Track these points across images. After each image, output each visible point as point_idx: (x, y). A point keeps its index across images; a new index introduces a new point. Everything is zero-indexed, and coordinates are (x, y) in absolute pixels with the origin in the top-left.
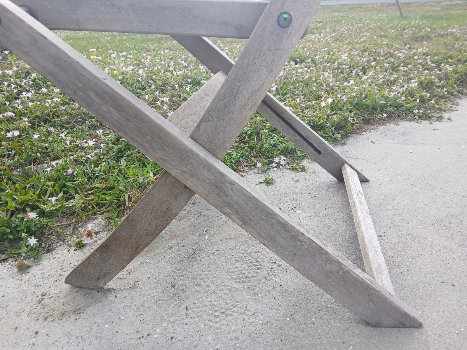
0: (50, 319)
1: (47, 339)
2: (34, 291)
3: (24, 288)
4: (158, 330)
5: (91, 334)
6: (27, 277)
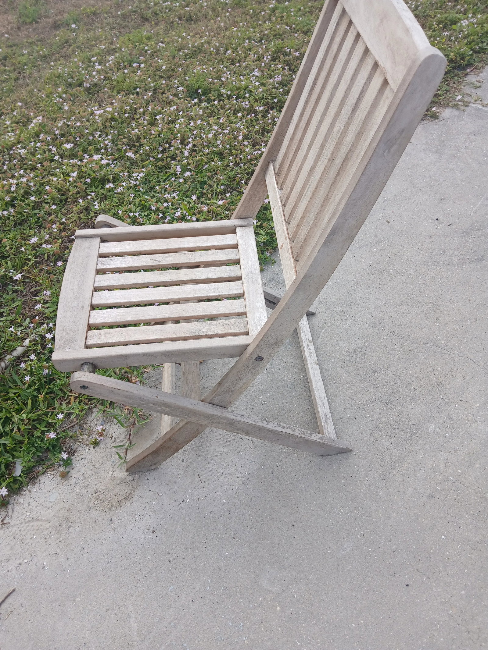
0: (113, 509)
1: (121, 522)
2: (87, 491)
3: (78, 491)
4: (188, 496)
5: (147, 510)
6: (72, 481)
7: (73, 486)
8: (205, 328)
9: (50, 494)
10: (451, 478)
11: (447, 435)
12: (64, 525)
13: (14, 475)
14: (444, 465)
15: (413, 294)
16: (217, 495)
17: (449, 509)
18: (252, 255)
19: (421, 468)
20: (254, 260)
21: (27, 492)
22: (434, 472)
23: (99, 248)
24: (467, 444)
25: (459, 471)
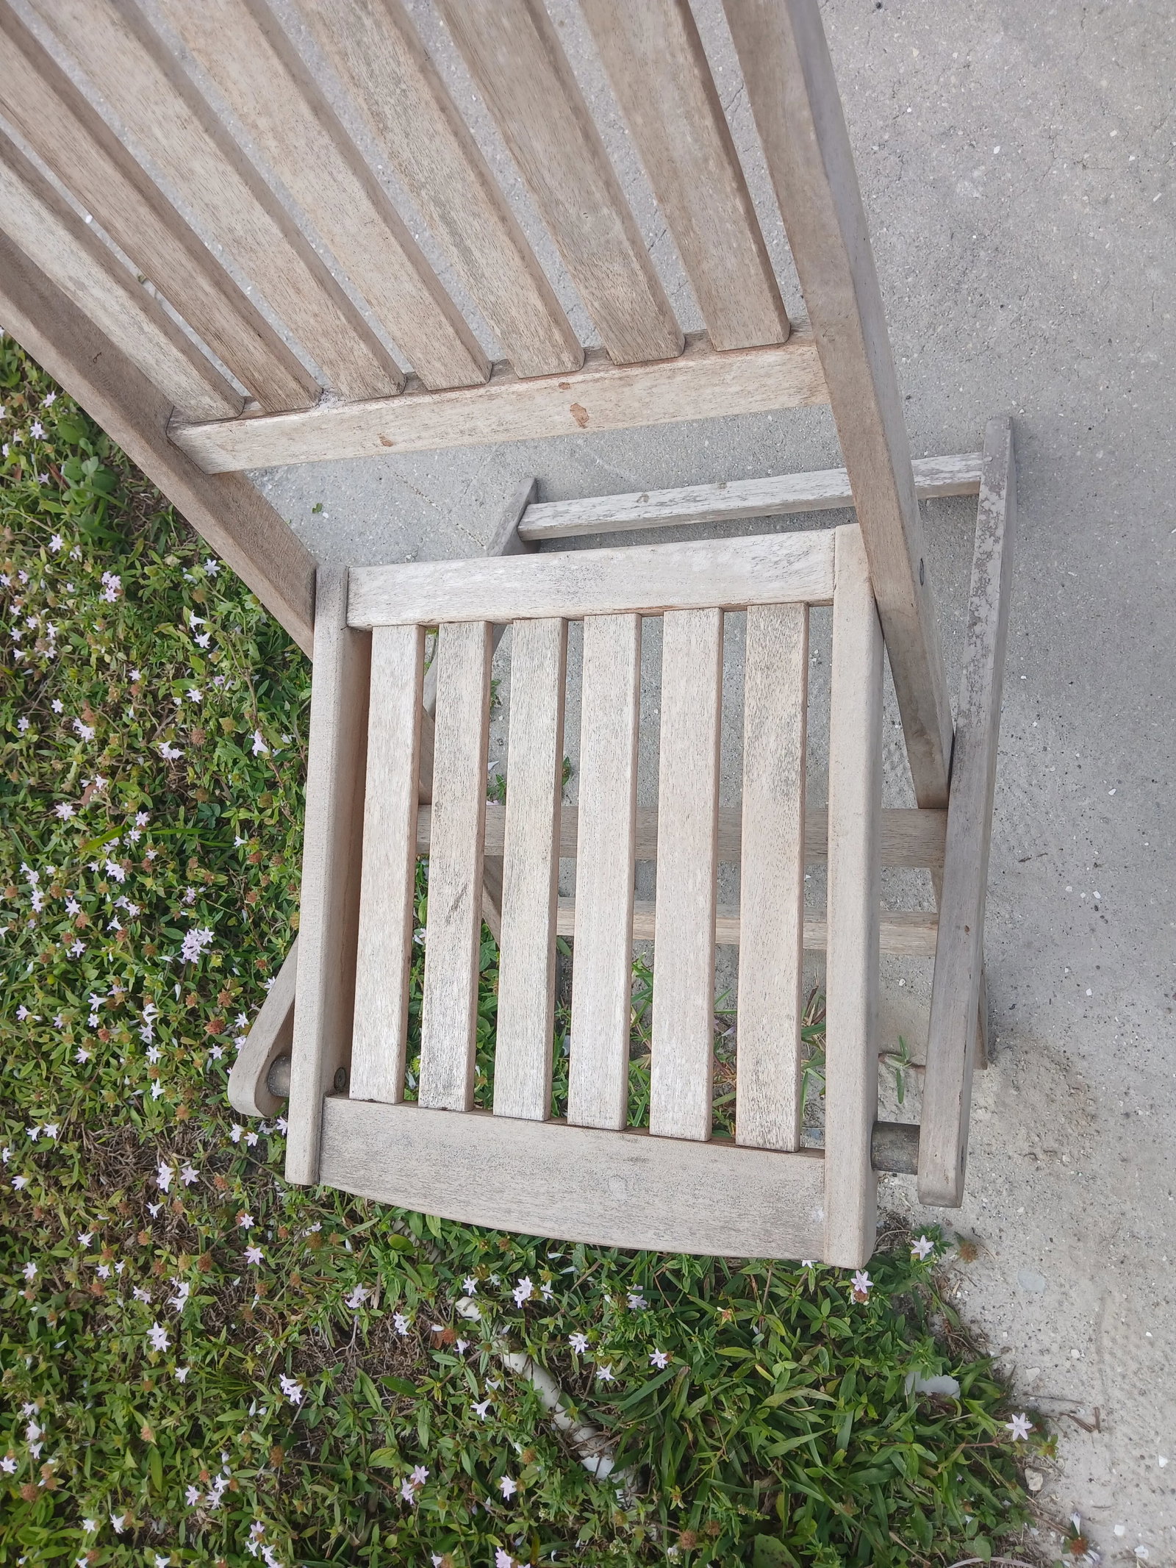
0: (1091, 1109)
1: (1137, 1088)
2: (1024, 1185)
3: (1021, 1210)
4: (1083, 895)
5: (1110, 1013)
6: (986, 1226)
7: (1003, 1225)
8: (772, 746)
9: (1021, 1290)
12: (1123, 1250)
13: (956, 1396)
14: (1089, 171)
16: (1089, 813)
18: (479, 578)
20: (501, 571)
21: (1007, 1357)
23: (372, 1101)
24: (1033, 100)
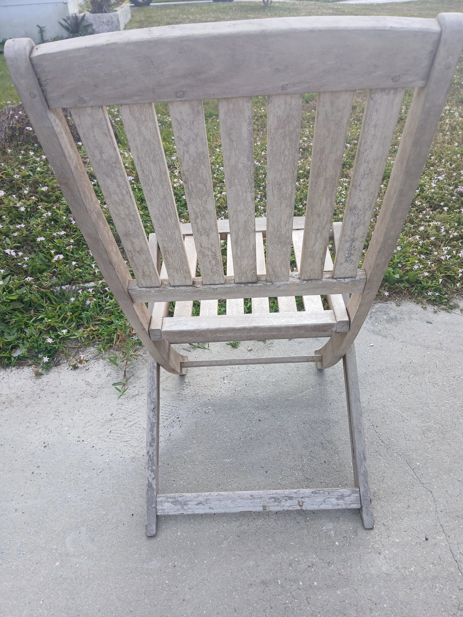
4: (89, 440)
6: (39, 381)
7: (36, 384)
9: (20, 380)
10: (301, 583)
11: (337, 543)
12: (6, 404)
13: (12, 355)
14: (306, 567)
15: (430, 407)
17: (269, 607)
19: (281, 553)
21: (10, 370)
22: (290, 565)
24: (349, 566)
25: (315, 583)
